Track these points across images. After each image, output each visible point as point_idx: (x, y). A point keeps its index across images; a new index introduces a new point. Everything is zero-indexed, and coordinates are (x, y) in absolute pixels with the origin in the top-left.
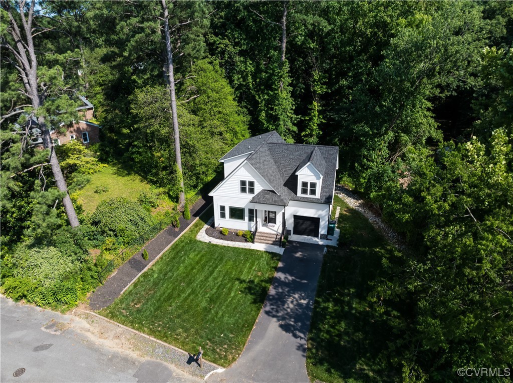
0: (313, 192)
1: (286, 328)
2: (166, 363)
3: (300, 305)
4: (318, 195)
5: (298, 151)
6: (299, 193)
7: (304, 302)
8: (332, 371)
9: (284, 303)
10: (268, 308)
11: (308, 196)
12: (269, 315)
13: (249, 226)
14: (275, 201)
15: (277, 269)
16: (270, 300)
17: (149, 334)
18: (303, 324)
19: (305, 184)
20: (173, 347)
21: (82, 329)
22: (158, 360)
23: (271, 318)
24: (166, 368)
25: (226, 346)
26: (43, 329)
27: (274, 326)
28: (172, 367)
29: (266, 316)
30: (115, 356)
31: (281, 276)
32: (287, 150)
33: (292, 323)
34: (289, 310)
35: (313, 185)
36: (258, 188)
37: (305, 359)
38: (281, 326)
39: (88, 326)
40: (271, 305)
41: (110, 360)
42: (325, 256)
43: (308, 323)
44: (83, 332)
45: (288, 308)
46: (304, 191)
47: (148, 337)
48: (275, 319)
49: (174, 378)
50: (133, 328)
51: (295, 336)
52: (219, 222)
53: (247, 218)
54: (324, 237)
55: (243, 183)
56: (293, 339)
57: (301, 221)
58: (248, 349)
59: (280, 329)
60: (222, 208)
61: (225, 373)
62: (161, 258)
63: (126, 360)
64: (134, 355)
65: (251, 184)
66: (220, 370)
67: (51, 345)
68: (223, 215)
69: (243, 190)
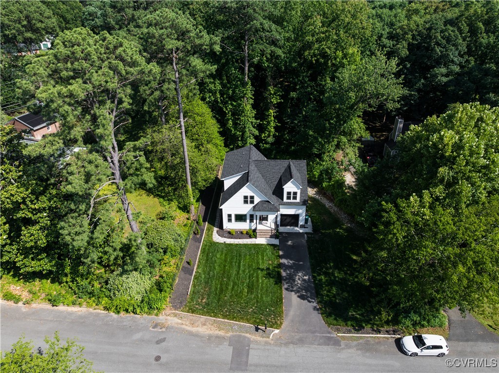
0: (295, 198)
1: (302, 297)
2: (243, 334)
3: (304, 280)
4: (298, 200)
5: (277, 166)
6: (285, 200)
7: (306, 278)
8: (338, 319)
9: (294, 280)
10: (286, 286)
11: (292, 201)
12: (289, 291)
13: (250, 226)
14: (271, 209)
15: (281, 257)
16: (285, 280)
17: (223, 319)
18: (311, 293)
19: (289, 193)
20: (242, 323)
21: (177, 323)
22: (238, 333)
23: (290, 292)
24: (245, 337)
25: (272, 316)
26: (151, 329)
27: (294, 297)
28: (248, 335)
29: (287, 291)
30: (210, 337)
31: (284, 261)
32: (269, 165)
33: (305, 294)
34: (299, 285)
35: (295, 193)
36: (257, 200)
37: (320, 315)
38: (299, 297)
39: (180, 321)
40: (287, 283)
41: (209, 339)
42: (307, 241)
43: (313, 291)
44: (179, 326)
45: (298, 283)
46: (289, 198)
47: (223, 320)
48: (293, 293)
49: (252, 342)
50: (211, 316)
51: (310, 302)
52: (227, 225)
53: (248, 221)
54: (302, 226)
55: (246, 197)
56: (308, 303)
57: (285, 217)
58: (286, 315)
59: (299, 299)
60: (230, 216)
61: (280, 332)
62: (199, 262)
63: (217, 337)
64: (221, 333)
65: (252, 197)
66: (277, 331)
67: (165, 338)
68: (230, 220)
69: (246, 202)
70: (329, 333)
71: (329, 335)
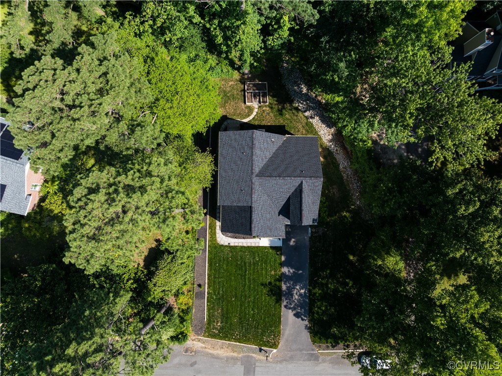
1: (297, 315)
2: (251, 354)
3: (301, 295)
7: (302, 291)
10: (285, 303)
12: (287, 308)
15: (282, 265)
17: (236, 342)
18: (305, 310)
20: (250, 346)
21: (202, 347)
22: (247, 354)
24: (252, 357)
25: (273, 336)
26: (184, 353)
27: (290, 314)
28: (254, 355)
29: (285, 309)
30: (228, 359)
31: (285, 270)
33: (299, 311)
34: (296, 301)
38: (295, 315)
39: (203, 345)
40: (286, 299)
41: (227, 361)
42: (310, 238)
44: (204, 349)
45: (295, 299)
47: (235, 343)
48: (290, 311)
49: (257, 360)
50: (226, 340)
51: (303, 320)
58: (283, 335)
59: (294, 317)
61: (277, 351)
63: (233, 358)
64: (235, 354)
66: (275, 351)
67: (196, 361)
70: (313, 350)
71: (312, 352)
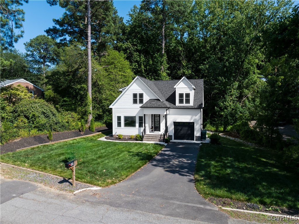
0: (188, 101)
1: (172, 171)
2: (34, 183)
3: (184, 163)
4: (191, 103)
6: (177, 103)
7: (187, 161)
9: (169, 162)
11: (184, 104)
13: (139, 131)
14: (159, 105)
16: (156, 160)
17: (28, 168)
18: (190, 170)
19: (181, 95)
20: (48, 174)
22: (26, 181)
23: (157, 167)
33: (178, 170)
34: (174, 164)
35: (188, 95)
36: (146, 98)
37: (193, 184)
43: (193, 169)
46: (181, 101)
47: (25, 169)
48: (161, 168)
51: (183, 175)
52: (116, 130)
53: (137, 125)
54: (198, 138)
55: (135, 95)
57: (180, 128)
59: (165, 172)
60: (119, 118)
65: (141, 95)
68: (119, 124)
69: (135, 102)
70: (204, 204)
71: (202, 206)
